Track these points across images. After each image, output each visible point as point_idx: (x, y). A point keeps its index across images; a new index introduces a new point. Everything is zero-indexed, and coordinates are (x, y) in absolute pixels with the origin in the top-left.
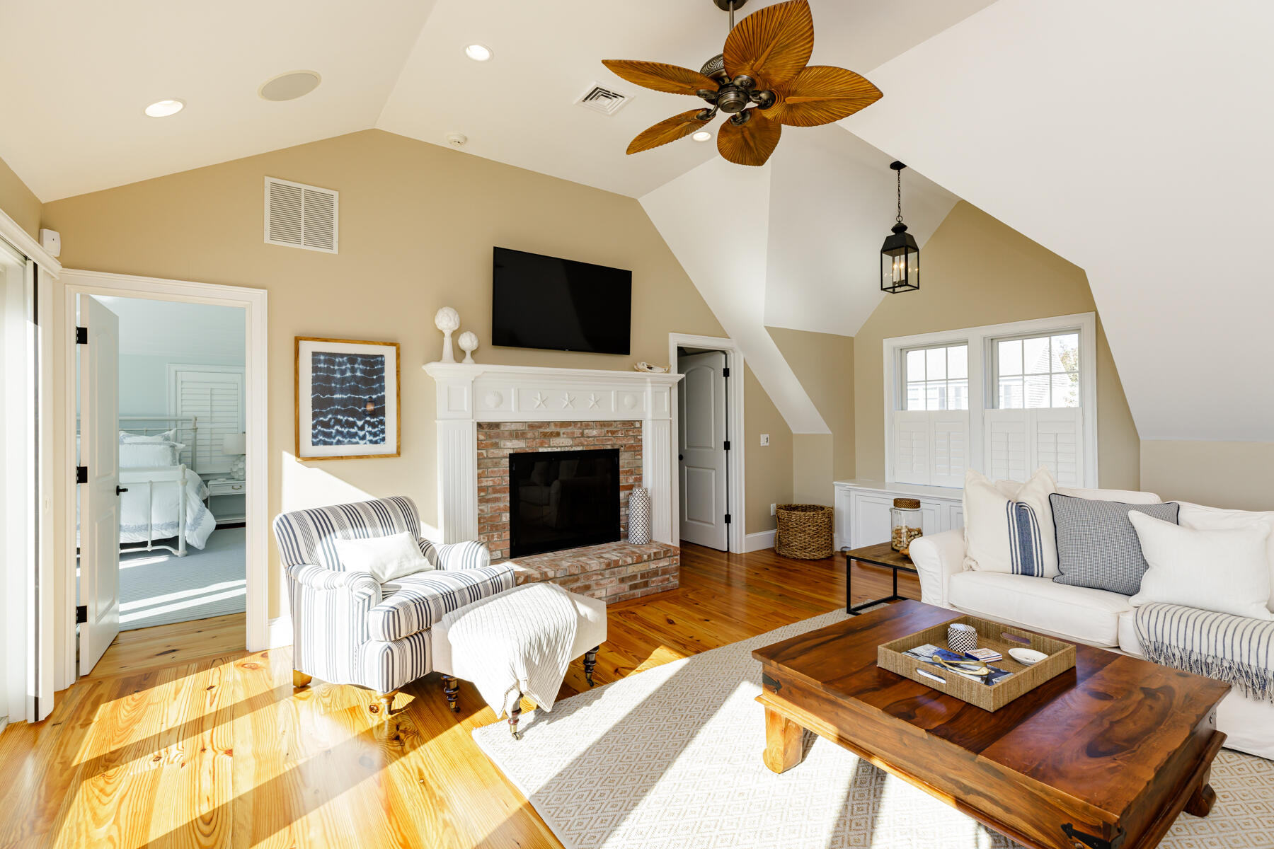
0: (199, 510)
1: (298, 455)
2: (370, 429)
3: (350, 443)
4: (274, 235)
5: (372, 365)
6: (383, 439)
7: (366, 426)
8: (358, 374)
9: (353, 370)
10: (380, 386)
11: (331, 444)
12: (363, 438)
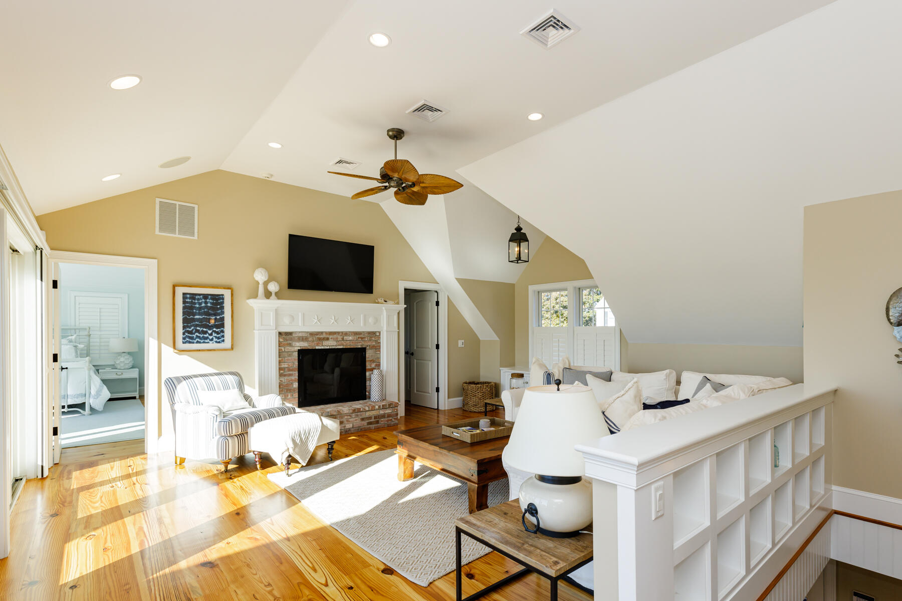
0: (100, 386)
1: (174, 347)
2: (216, 335)
3: (204, 342)
4: (161, 230)
5: (217, 300)
6: (223, 341)
7: (214, 333)
8: (209, 305)
9: (206, 303)
10: (222, 311)
11: (193, 343)
12: (212, 340)
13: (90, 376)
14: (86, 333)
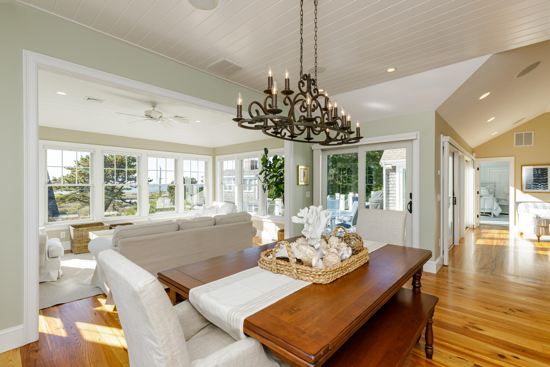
0: (497, 206)
1: (522, 190)
2: (543, 186)
3: (536, 189)
4: (516, 145)
5: (543, 170)
6: (547, 188)
7: (542, 185)
8: (539, 173)
9: (538, 172)
10: (546, 175)
11: (531, 189)
12: (541, 188)
13: (493, 202)
14: (493, 185)
